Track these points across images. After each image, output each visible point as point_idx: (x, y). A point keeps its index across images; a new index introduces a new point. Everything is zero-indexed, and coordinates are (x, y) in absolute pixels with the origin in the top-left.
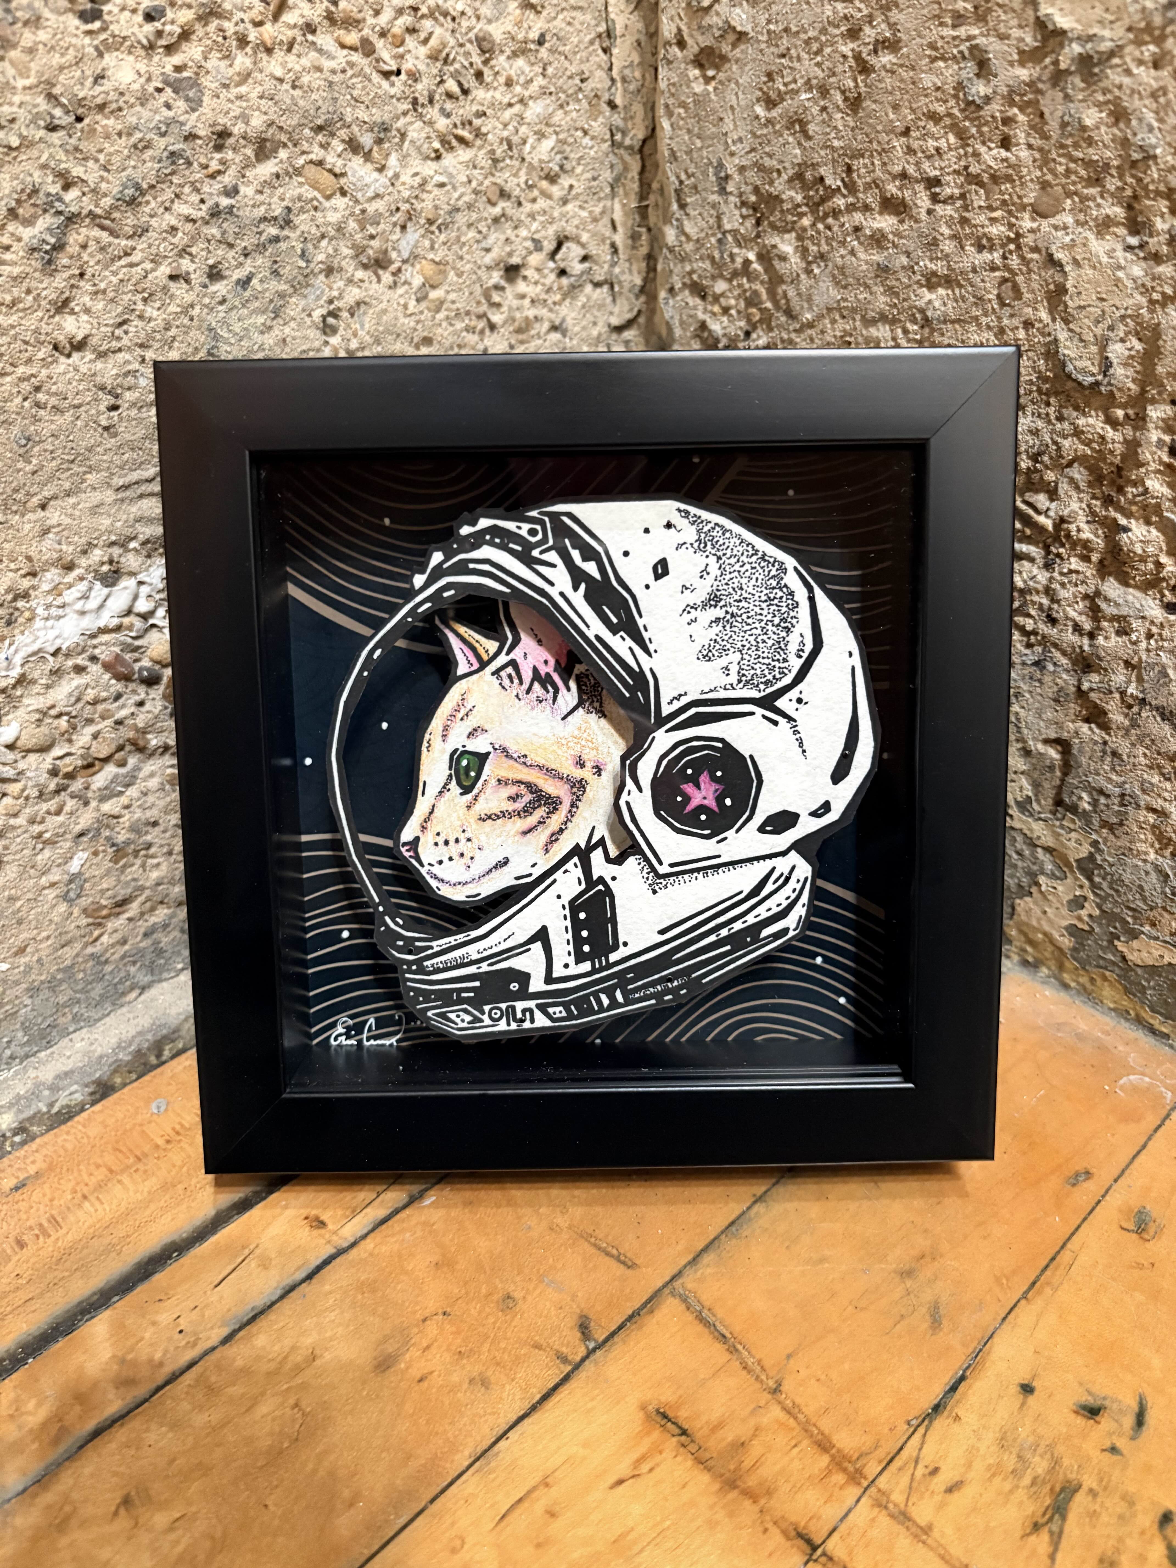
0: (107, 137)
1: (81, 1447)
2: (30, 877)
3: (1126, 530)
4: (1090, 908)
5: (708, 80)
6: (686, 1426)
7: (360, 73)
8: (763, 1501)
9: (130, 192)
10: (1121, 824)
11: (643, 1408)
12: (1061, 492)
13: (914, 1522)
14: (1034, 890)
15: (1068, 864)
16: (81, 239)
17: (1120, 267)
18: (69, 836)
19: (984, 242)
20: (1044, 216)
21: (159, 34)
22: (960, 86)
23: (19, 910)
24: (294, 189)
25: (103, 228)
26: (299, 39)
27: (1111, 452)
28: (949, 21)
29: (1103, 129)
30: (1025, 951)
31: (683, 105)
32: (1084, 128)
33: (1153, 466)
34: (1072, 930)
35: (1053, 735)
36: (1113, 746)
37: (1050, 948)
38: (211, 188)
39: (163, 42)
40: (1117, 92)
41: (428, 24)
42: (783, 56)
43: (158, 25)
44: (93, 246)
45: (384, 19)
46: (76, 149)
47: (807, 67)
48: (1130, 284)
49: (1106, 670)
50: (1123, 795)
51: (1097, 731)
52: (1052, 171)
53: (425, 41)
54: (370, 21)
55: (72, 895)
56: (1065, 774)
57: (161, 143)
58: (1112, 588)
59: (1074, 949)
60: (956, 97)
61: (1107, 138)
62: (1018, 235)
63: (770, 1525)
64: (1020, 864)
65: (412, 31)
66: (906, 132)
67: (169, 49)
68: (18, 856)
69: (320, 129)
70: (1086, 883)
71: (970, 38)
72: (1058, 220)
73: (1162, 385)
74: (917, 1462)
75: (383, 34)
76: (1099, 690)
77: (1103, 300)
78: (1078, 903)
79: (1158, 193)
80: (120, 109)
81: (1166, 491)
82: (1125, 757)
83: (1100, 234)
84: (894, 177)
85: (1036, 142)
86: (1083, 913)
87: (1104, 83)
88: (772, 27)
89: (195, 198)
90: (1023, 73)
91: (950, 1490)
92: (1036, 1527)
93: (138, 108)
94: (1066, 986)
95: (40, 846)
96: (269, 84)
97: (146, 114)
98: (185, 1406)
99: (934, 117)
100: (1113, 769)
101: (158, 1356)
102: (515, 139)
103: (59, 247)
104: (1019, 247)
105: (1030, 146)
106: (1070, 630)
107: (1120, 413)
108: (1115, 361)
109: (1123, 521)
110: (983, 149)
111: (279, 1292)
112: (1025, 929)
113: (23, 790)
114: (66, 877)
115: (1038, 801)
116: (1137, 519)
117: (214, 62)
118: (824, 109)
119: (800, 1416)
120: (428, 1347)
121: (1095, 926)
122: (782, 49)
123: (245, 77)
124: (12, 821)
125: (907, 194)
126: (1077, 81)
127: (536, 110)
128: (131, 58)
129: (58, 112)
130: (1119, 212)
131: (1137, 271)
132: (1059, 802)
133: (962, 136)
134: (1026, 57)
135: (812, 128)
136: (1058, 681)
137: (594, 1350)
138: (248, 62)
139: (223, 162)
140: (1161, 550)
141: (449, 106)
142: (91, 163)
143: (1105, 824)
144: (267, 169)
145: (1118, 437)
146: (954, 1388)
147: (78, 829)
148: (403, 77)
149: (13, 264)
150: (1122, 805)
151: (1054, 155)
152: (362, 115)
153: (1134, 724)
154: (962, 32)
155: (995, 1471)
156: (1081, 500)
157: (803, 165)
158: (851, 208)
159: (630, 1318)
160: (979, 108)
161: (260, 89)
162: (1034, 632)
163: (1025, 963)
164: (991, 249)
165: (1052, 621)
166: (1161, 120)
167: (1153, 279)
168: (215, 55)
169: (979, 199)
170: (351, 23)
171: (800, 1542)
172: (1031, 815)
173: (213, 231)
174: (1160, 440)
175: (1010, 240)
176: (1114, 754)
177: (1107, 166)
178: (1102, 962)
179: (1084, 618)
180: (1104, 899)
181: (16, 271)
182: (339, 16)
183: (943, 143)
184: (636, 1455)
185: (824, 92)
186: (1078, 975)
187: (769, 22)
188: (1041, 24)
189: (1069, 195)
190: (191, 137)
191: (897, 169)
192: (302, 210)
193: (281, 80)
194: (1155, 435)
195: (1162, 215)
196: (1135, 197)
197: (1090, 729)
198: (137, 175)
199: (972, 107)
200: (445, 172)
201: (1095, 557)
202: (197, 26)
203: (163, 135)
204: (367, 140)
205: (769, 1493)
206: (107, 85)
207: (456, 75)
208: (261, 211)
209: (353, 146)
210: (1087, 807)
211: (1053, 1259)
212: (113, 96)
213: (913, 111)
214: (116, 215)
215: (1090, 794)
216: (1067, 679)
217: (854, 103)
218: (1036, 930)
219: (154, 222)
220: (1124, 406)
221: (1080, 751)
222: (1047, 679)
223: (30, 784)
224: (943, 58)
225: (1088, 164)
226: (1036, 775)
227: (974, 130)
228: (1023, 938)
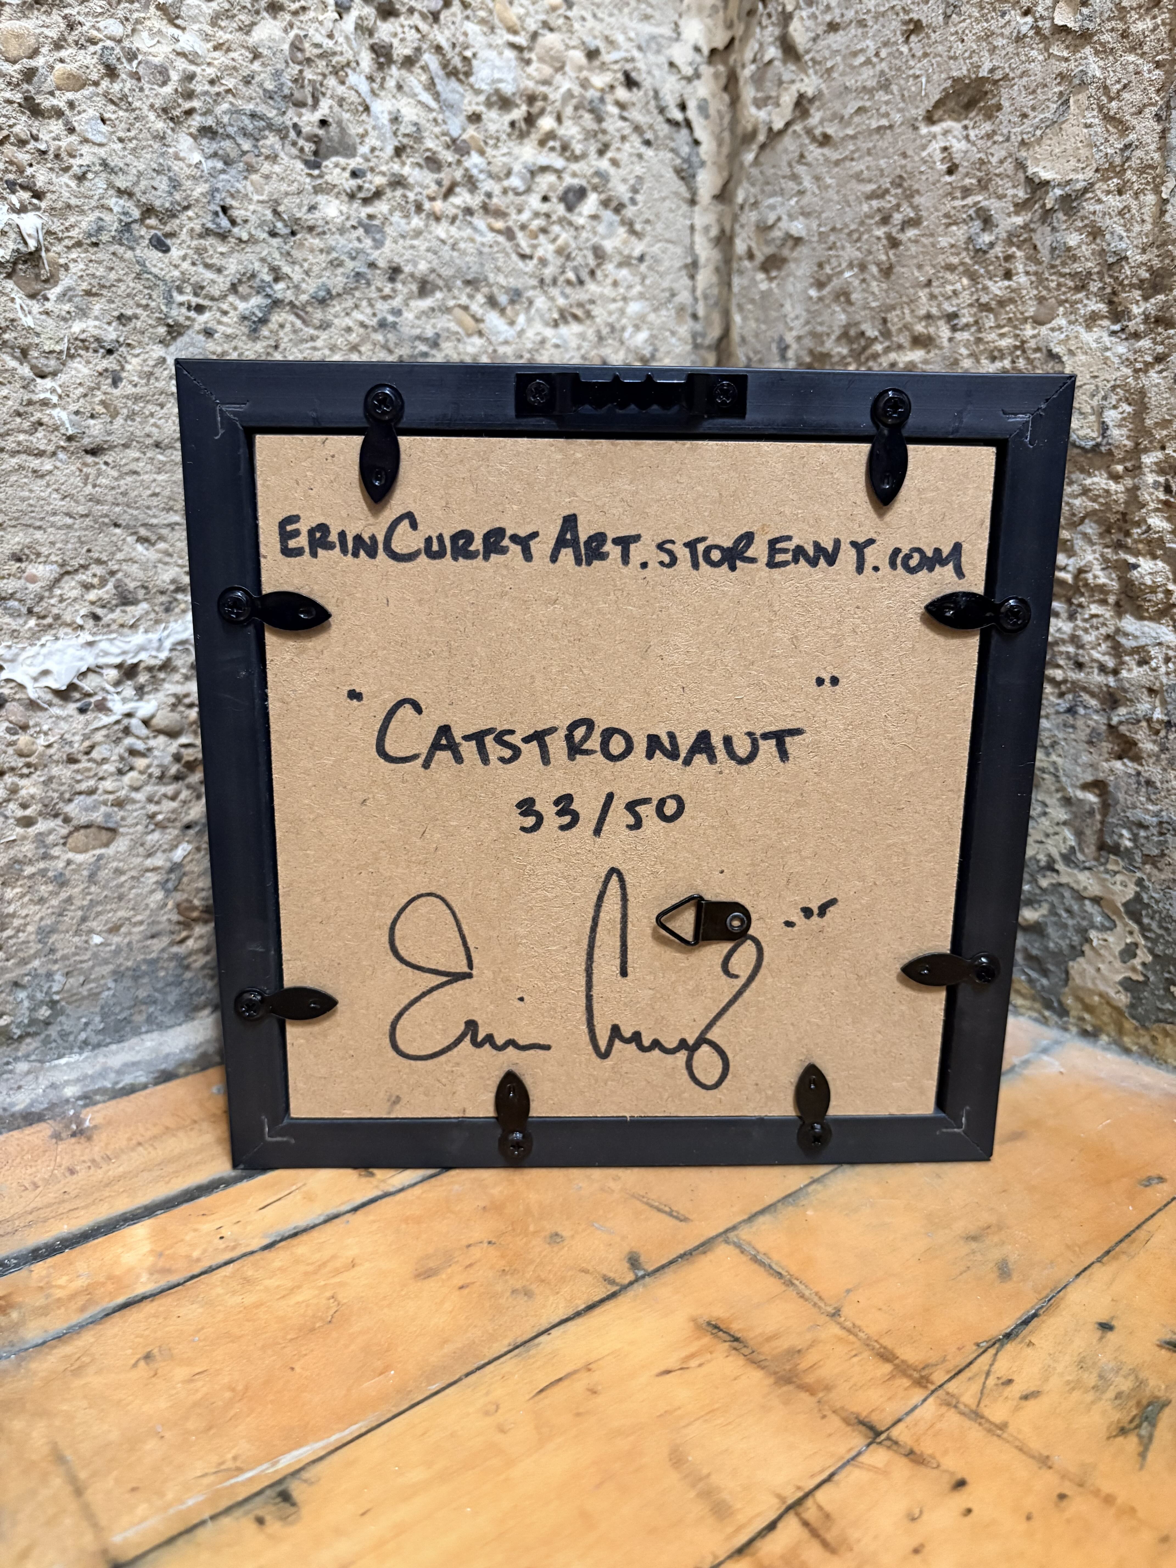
0: (312, 251)
1: (107, 1315)
2: (138, 855)
3: (1135, 566)
4: (1143, 956)
5: (771, 279)
6: (739, 1335)
7: (503, 251)
8: (821, 1395)
9: (322, 293)
10: (1163, 855)
11: (694, 1320)
12: (1077, 548)
13: (988, 1421)
14: (1086, 948)
15: (1116, 911)
16: (281, 320)
17: (1107, 349)
18: (178, 824)
19: (996, 353)
20: (1042, 323)
21: (360, 188)
22: (970, 239)
23: (121, 885)
24: (444, 322)
25: (298, 316)
26: (460, 217)
27: (1116, 501)
28: (958, 194)
29: (1084, 247)
30: (1082, 1019)
31: (752, 301)
32: (1069, 249)
33: (1152, 505)
34: (1128, 985)
35: (1089, 778)
36: (1146, 775)
37: (1107, 1010)
38: (382, 307)
39: (361, 195)
40: (1092, 217)
41: (556, 229)
42: (830, 249)
43: (359, 181)
44: (288, 327)
45: (525, 216)
46: (288, 254)
47: (850, 252)
48: (1116, 360)
49: (1131, 701)
50: (1161, 823)
51: (1129, 764)
52: (1047, 288)
53: (554, 240)
54: (514, 216)
55: (170, 885)
56: (1105, 814)
57: (350, 264)
58: (1129, 624)
59: (1132, 1006)
60: (967, 249)
61: (1088, 254)
62: (1023, 342)
63: (828, 1413)
64: (1070, 922)
65: (544, 231)
66: (929, 283)
67: (366, 201)
68: (131, 830)
69: (468, 283)
70: (1135, 927)
71: (976, 204)
72: (1054, 324)
73: (1152, 435)
74: (988, 1374)
75: (523, 227)
76: (1127, 722)
77: (1096, 377)
78: (1129, 952)
79: (1132, 286)
80: (324, 233)
81: (1166, 526)
82: (1158, 784)
83: (1089, 328)
84: (921, 319)
85: (1033, 268)
86: (1137, 962)
87: (1082, 213)
88: (822, 229)
89: (369, 311)
90: (1019, 220)
91: (1026, 1397)
92: (1123, 1431)
93: (337, 236)
94: (1127, 1051)
95: (152, 827)
96: (435, 243)
97: (342, 241)
98: (220, 1290)
99: (950, 268)
100: (1149, 799)
101: (196, 1254)
102: (618, 326)
103: (264, 321)
104: (1024, 351)
105: (1027, 273)
106: (1096, 671)
107: (1120, 468)
108: (1111, 424)
109: (1132, 560)
110: (989, 283)
111: (322, 1219)
112: (1081, 994)
113: (149, 766)
114: (168, 864)
115: (1082, 851)
116: (1144, 556)
117: (396, 218)
118: (864, 280)
119: (861, 1335)
120: (471, 1265)
121: (1149, 974)
122: (830, 244)
123: (418, 233)
124: (134, 795)
125: (932, 330)
126: (1061, 215)
127: (634, 308)
128: (337, 202)
129: (279, 225)
130: (1102, 307)
131: (1122, 349)
132: (1102, 847)
133: (973, 277)
134: (1020, 207)
135: (854, 297)
136: (1090, 722)
137: (643, 1277)
138: (421, 224)
139: (394, 290)
140: (1168, 579)
141: (568, 290)
142: (297, 268)
143: (1148, 859)
144: (426, 303)
145: (1120, 488)
146: (1026, 1322)
147: (187, 819)
148: (535, 261)
149: (227, 325)
150: (1161, 834)
151: (1047, 275)
152: (501, 280)
153: (1164, 749)
154: (970, 201)
155: (1074, 1386)
156: (1094, 552)
157: (848, 326)
158: (887, 350)
159: (681, 1256)
160: (985, 252)
161: (427, 244)
162: (1065, 681)
163: (1084, 1033)
164: (1002, 358)
165: (1080, 666)
166: (1128, 231)
167: (1135, 352)
168: (397, 214)
169: (990, 321)
170: (500, 214)
171: (863, 1428)
172: (1077, 866)
173: (379, 337)
174: (1156, 482)
175: (1016, 348)
176: (1149, 783)
177: (1090, 274)
178: (1161, 1016)
179: (1107, 658)
180: (1154, 941)
181: (229, 331)
182: (492, 207)
183: (958, 286)
184: (684, 1353)
185: (863, 267)
186: (1139, 1036)
187: (819, 225)
188: (1029, 180)
189: (1061, 303)
190: (372, 265)
191: (922, 312)
192: (448, 338)
193: (443, 242)
194: (1150, 478)
195: (1137, 302)
196: (1114, 293)
197: (1124, 764)
198: (330, 284)
199: (980, 253)
200: (560, 337)
201: (1112, 599)
202: (388, 190)
203: (353, 259)
204: (503, 299)
205: (828, 1388)
206: (317, 214)
207: (575, 269)
208: (417, 331)
209: (492, 302)
210: (1129, 844)
211: (1128, 1235)
212: (321, 222)
213: (934, 266)
214: (309, 309)
215: (1130, 830)
216: (1098, 720)
217: (887, 272)
218: (1092, 992)
219: (336, 321)
220: (1121, 461)
221: (1117, 787)
222: (1080, 723)
223: (156, 762)
224: (955, 223)
225: (1073, 276)
226: (1077, 823)
227: (982, 271)
228: (1080, 1006)
